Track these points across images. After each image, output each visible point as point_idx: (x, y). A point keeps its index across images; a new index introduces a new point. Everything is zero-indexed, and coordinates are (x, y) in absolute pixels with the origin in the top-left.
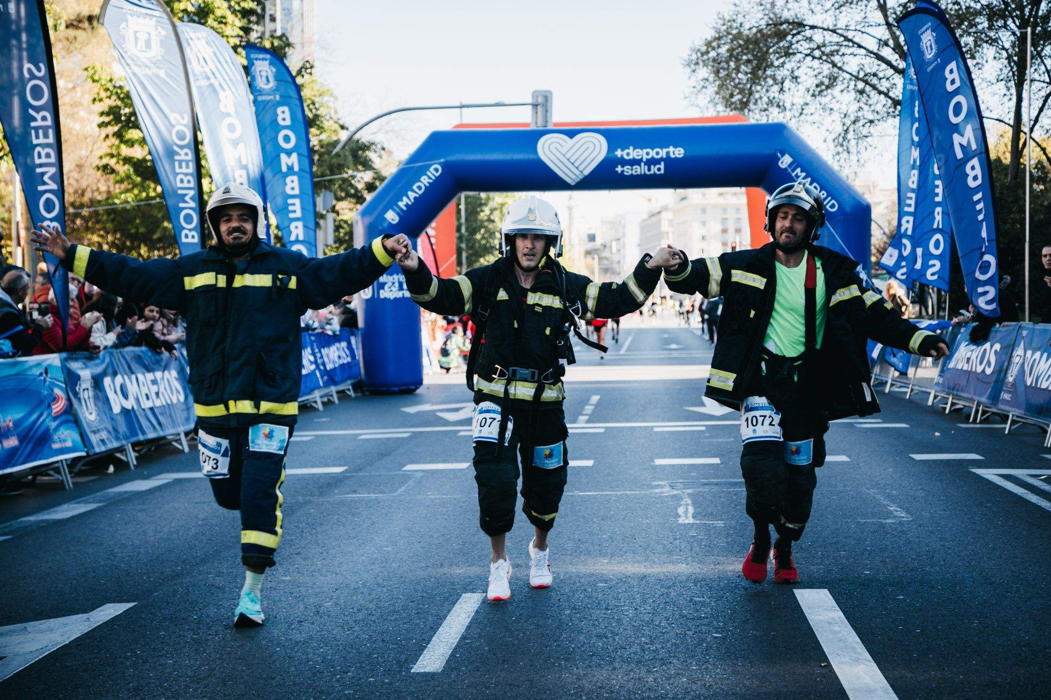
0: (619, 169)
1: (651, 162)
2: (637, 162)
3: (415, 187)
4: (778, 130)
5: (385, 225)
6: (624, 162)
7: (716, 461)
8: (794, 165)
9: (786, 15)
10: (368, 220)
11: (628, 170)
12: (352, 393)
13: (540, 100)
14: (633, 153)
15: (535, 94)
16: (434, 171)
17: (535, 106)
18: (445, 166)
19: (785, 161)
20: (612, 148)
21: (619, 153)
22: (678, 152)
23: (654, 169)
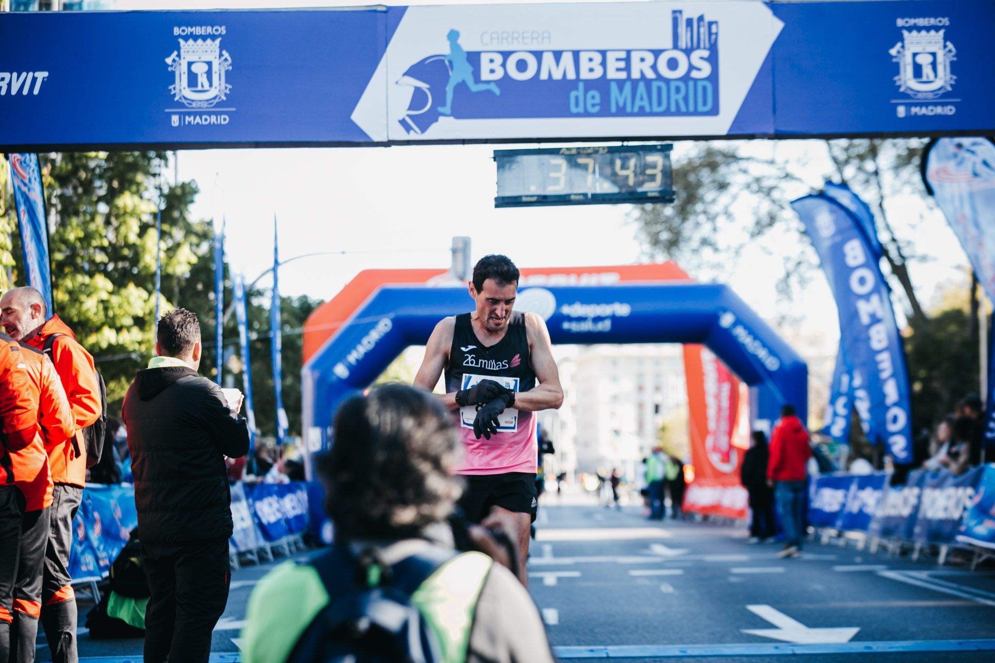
0: (566, 325)
1: (597, 319)
3: (365, 341)
5: (334, 378)
6: (570, 319)
8: (736, 323)
10: (317, 374)
11: (574, 327)
12: (301, 545)
13: (460, 245)
15: (455, 240)
16: (384, 325)
17: (454, 251)
18: (395, 321)
19: (727, 320)
20: (559, 304)
21: (566, 310)
22: (622, 310)
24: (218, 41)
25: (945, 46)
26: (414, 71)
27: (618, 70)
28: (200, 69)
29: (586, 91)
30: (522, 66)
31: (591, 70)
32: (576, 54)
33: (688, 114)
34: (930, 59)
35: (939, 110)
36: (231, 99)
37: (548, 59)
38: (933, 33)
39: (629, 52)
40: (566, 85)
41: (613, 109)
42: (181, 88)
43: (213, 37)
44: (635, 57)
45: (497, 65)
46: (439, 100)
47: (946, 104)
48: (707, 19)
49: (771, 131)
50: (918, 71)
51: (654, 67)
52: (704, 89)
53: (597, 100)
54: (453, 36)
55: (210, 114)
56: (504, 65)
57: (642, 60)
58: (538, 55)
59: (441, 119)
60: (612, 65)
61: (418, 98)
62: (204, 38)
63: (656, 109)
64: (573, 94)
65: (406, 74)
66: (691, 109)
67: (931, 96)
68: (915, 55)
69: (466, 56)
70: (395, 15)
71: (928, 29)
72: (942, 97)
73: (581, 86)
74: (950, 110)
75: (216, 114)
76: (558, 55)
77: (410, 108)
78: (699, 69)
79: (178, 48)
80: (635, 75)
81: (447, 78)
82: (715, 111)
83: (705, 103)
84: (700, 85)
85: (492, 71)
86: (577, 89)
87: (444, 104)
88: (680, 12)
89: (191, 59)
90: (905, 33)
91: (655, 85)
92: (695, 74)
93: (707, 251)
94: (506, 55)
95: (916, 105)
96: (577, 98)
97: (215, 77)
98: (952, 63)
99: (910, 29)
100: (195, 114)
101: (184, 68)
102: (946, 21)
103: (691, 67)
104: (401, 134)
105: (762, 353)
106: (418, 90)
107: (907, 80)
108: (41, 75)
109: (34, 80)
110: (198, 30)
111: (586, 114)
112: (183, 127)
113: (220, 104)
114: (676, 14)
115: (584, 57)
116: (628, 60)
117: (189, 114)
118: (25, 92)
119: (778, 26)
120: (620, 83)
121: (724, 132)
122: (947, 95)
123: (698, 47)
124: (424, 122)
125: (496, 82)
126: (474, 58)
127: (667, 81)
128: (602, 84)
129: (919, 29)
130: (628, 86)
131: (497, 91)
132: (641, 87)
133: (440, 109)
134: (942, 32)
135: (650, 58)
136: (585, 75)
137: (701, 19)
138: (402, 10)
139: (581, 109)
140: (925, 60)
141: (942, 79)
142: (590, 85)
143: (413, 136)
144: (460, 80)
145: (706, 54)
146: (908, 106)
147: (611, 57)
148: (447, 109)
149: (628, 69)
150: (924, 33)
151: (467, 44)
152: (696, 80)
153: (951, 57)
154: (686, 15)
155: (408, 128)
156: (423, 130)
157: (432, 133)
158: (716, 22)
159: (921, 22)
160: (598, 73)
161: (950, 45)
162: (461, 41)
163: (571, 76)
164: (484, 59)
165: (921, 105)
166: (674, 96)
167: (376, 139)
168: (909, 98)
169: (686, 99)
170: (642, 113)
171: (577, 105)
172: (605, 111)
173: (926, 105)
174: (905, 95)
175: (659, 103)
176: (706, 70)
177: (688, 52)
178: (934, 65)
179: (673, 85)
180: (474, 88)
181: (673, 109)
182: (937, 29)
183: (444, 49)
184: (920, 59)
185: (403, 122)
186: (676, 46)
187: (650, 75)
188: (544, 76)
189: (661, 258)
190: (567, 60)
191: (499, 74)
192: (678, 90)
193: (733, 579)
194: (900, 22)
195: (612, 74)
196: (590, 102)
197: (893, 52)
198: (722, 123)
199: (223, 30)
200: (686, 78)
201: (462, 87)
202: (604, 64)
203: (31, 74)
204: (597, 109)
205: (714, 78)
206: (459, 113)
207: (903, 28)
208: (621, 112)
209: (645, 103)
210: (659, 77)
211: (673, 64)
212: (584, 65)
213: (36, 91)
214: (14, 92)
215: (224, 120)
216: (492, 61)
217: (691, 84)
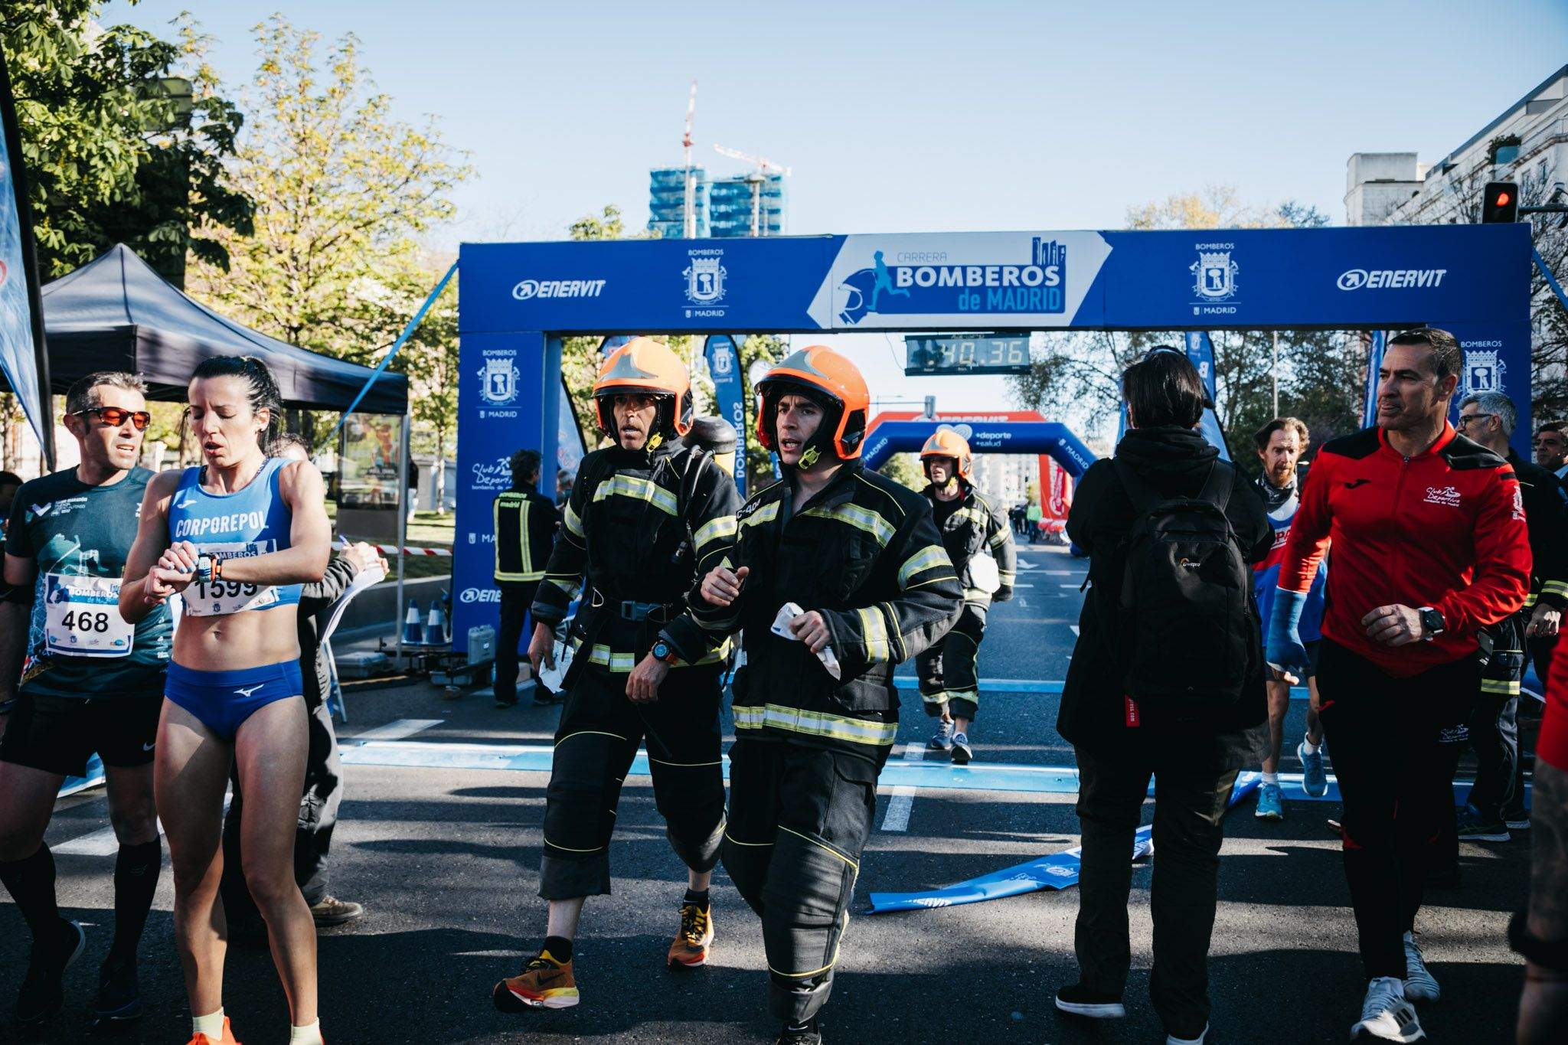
0: (977, 444)
1: (994, 440)
2: (986, 440)
3: (874, 449)
4: (1058, 428)
6: (980, 440)
7: (1031, 586)
8: (1066, 444)
9: (1060, 354)
11: (983, 444)
13: (929, 401)
14: (984, 435)
15: (927, 398)
16: (884, 442)
17: (926, 404)
18: (889, 440)
19: (1062, 442)
20: (974, 432)
21: (978, 435)
22: (1008, 436)
23: (996, 444)
24: (718, 260)
25: (1231, 264)
26: (850, 281)
27: (993, 280)
28: (705, 279)
29: (970, 294)
30: (926, 277)
31: (974, 280)
32: (964, 269)
33: (1042, 311)
34: (1219, 273)
35: (1224, 310)
36: (726, 299)
37: (944, 272)
38: (1222, 254)
39: (1001, 268)
40: (956, 290)
41: (989, 308)
42: (693, 292)
43: (715, 257)
44: (1006, 270)
45: (908, 276)
46: (868, 300)
47: (1230, 306)
48: (1058, 244)
49: (1101, 324)
50: (1210, 282)
51: (1019, 278)
52: (1055, 294)
53: (978, 301)
54: (878, 256)
55: (711, 309)
56: (913, 276)
57: (1011, 273)
58: (937, 269)
59: (869, 313)
60: (989, 276)
61: (853, 299)
62: (709, 257)
63: (1019, 307)
64: (961, 297)
65: (847, 282)
66: (1045, 307)
67: (1219, 300)
68: (1208, 270)
69: (886, 270)
70: (840, 240)
71: (1218, 252)
72: (1227, 301)
73: (967, 291)
74: (1232, 310)
75: (716, 309)
76: (951, 269)
77: (848, 306)
78: (1051, 280)
79: (691, 264)
80: (1006, 283)
81: (873, 286)
82: (1061, 310)
83: (1054, 304)
84: (1051, 290)
85: (905, 280)
86: (963, 293)
87: (870, 303)
88: (1039, 239)
89: (699, 271)
90: (1202, 255)
91: (1019, 291)
92: (1048, 283)
93: (1053, 405)
94: (915, 269)
95: (1207, 306)
96: (964, 300)
97: (716, 285)
98: (1235, 276)
99: (1205, 252)
100: (701, 310)
101: (695, 278)
102: (1232, 246)
103: (1046, 278)
104: (841, 324)
105: (1080, 460)
106: (853, 293)
107: (1201, 288)
108: (601, 283)
109: (596, 286)
110: (705, 252)
111: (970, 311)
112: (693, 318)
113: (719, 303)
114: (1036, 240)
115: (969, 271)
116: (1000, 273)
117: (698, 309)
118: (590, 294)
119: (1109, 249)
120: (994, 289)
121: (1067, 324)
122: (1230, 299)
123: (1051, 264)
124: (857, 316)
125: (908, 288)
126: (892, 271)
127: (1028, 288)
128: (982, 290)
129: (1211, 251)
130: (1000, 292)
131: (908, 294)
132: (1010, 292)
133: (869, 307)
134: (1228, 254)
135: (1016, 272)
136: (970, 283)
137: (1054, 243)
138: (843, 238)
139: (966, 308)
140: (1215, 274)
141: (1228, 288)
142: (973, 290)
143: (849, 325)
144: (882, 286)
145: (1056, 269)
146: (1202, 307)
147: (989, 271)
148: (873, 307)
149: (1000, 279)
150: (1215, 254)
151: (888, 261)
152: (1048, 287)
153: (1235, 272)
154: (1043, 241)
155: (846, 320)
156: (856, 321)
157: (861, 324)
158: (1064, 247)
159: (1213, 246)
160: (979, 282)
161: (1234, 263)
162: (883, 259)
163: (960, 283)
164: (900, 271)
165: (1211, 306)
166: (1032, 299)
167: (824, 326)
168: (1203, 301)
169: (1041, 301)
170: (1010, 311)
171: (964, 304)
172: (983, 309)
173: (1215, 306)
174: (1200, 299)
175: (1022, 304)
176: (1056, 280)
177: (1043, 268)
178: (1222, 278)
179: (1032, 290)
180: (893, 292)
181: (1032, 307)
182: (1225, 251)
183: (872, 265)
184: (1211, 273)
185: (842, 316)
186: (1035, 263)
187: (1016, 283)
188: (941, 284)
189: (1030, 408)
190: (958, 272)
191: (910, 282)
192: (1035, 295)
193: (1062, 595)
194: (1198, 247)
195: (989, 283)
196: (973, 302)
197: (1192, 268)
198: (1066, 318)
199: (721, 252)
200: (1042, 286)
201: (883, 292)
202: (983, 276)
203: (594, 283)
204: (977, 307)
205: (1062, 286)
206: (881, 310)
207: (1200, 250)
208: (995, 310)
209: (1012, 304)
210: (1023, 285)
211: (1032, 276)
212: (970, 276)
213: (597, 294)
214: (583, 294)
215: (721, 313)
216: (905, 273)
217: (1045, 290)
